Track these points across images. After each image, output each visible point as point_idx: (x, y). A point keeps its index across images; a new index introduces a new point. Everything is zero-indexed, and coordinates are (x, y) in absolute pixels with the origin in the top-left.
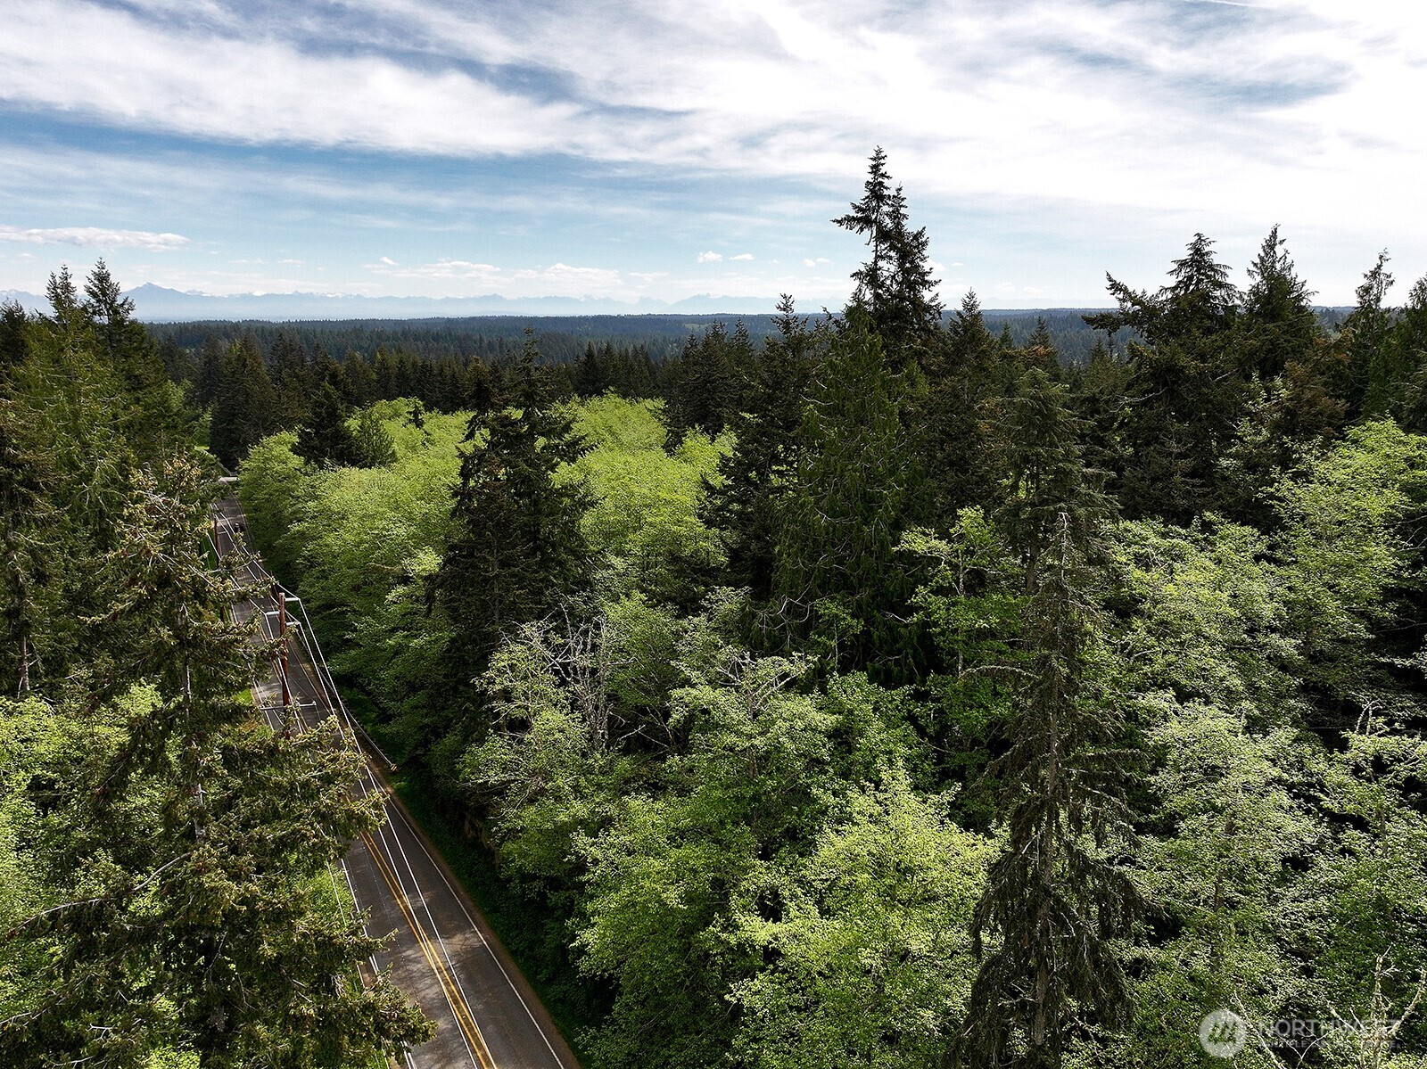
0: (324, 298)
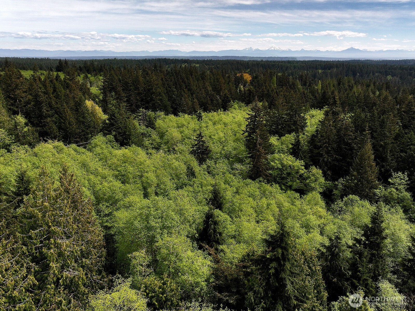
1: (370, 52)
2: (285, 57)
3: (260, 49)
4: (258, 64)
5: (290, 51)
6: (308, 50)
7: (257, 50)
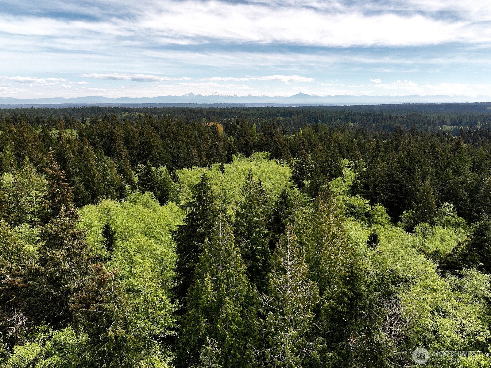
0: (354, 97)
1: (319, 97)
2: (233, 104)
3: (203, 95)
4: (213, 112)
5: (236, 97)
6: (255, 95)
7: (200, 96)
